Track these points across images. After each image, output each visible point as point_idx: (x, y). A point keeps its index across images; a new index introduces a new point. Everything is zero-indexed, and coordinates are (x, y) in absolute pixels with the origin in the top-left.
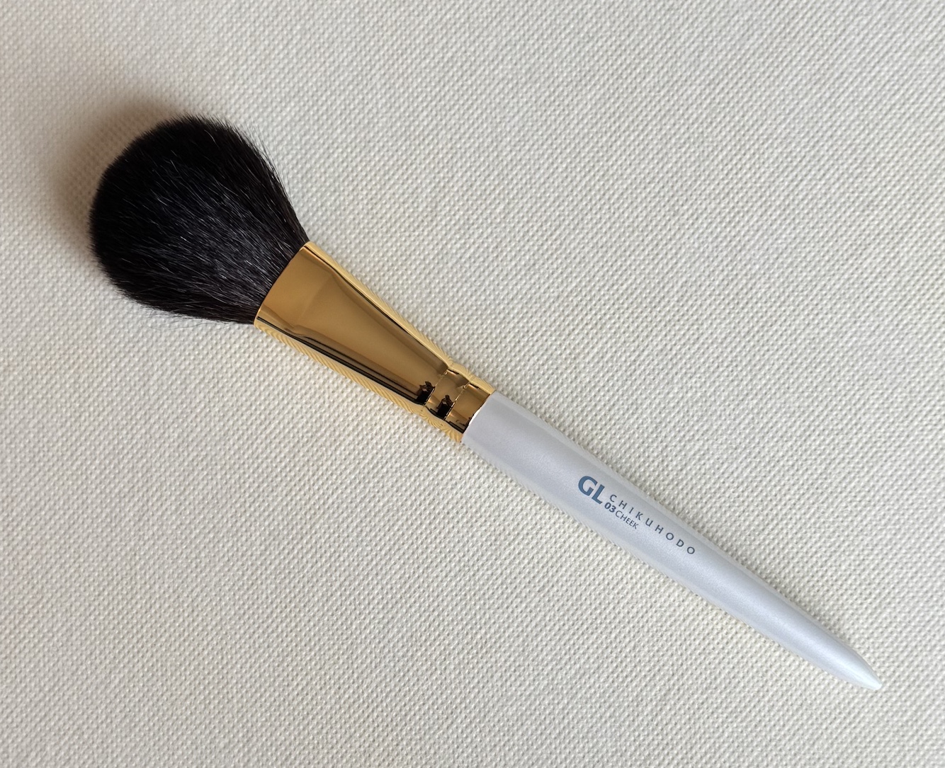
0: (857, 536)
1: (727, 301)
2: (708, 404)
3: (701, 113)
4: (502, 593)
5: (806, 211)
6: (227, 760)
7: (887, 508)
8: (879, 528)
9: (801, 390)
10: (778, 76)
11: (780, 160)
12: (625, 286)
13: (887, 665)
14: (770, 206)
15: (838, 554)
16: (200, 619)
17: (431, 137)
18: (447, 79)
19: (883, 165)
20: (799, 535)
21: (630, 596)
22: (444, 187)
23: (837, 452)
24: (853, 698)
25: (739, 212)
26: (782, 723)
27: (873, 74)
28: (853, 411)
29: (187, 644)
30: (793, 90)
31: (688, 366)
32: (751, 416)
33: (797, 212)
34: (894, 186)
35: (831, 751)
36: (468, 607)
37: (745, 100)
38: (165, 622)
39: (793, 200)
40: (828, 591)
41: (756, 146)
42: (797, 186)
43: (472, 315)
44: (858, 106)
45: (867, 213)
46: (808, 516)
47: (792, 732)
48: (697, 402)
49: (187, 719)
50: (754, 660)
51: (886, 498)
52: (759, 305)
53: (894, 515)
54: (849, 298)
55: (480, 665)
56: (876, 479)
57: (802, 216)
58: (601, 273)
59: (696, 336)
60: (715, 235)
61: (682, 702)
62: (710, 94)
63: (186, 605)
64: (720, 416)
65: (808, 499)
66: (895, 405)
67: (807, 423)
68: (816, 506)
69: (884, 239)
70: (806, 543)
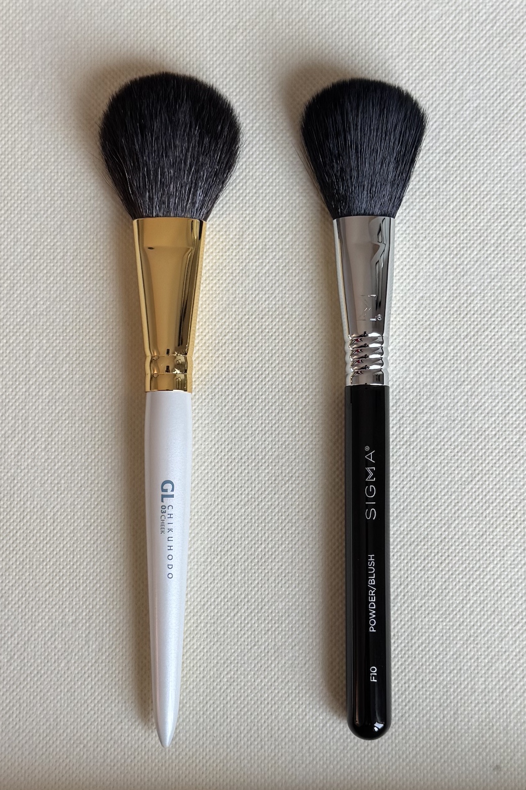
1: (452, 312)
2: (435, 387)
3: (439, 174)
4: (278, 519)
5: (513, 249)
6: (74, 632)
9: (503, 379)
10: (497, 149)
11: (496, 210)
14: (487, 244)
16: (59, 528)
17: (241, 184)
18: (254, 142)
20: (498, 486)
22: (249, 221)
25: (463, 247)
26: (479, 624)
29: (48, 546)
30: (507, 159)
31: (421, 358)
32: (466, 397)
33: (506, 249)
35: (514, 646)
36: (253, 528)
37: (472, 165)
38: (34, 529)
39: (504, 240)
40: (517, 528)
41: (478, 200)
42: (507, 229)
43: (265, 315)
46: (505, 472)
47: (486, 631)
48: (427, 385)
49: (46, 600)
50: (461, 576)
52: (476, 316)
55: (260, 571)
57: (510, 252)
59: (428, 337)
60: (445, 263)
61: (406, 605)
62: (446, 160)
63: (49, 517)
64: (443, 396)
65: (506, 460)
67: (507, 404)
68: (511, 465)
70: (502, 492)
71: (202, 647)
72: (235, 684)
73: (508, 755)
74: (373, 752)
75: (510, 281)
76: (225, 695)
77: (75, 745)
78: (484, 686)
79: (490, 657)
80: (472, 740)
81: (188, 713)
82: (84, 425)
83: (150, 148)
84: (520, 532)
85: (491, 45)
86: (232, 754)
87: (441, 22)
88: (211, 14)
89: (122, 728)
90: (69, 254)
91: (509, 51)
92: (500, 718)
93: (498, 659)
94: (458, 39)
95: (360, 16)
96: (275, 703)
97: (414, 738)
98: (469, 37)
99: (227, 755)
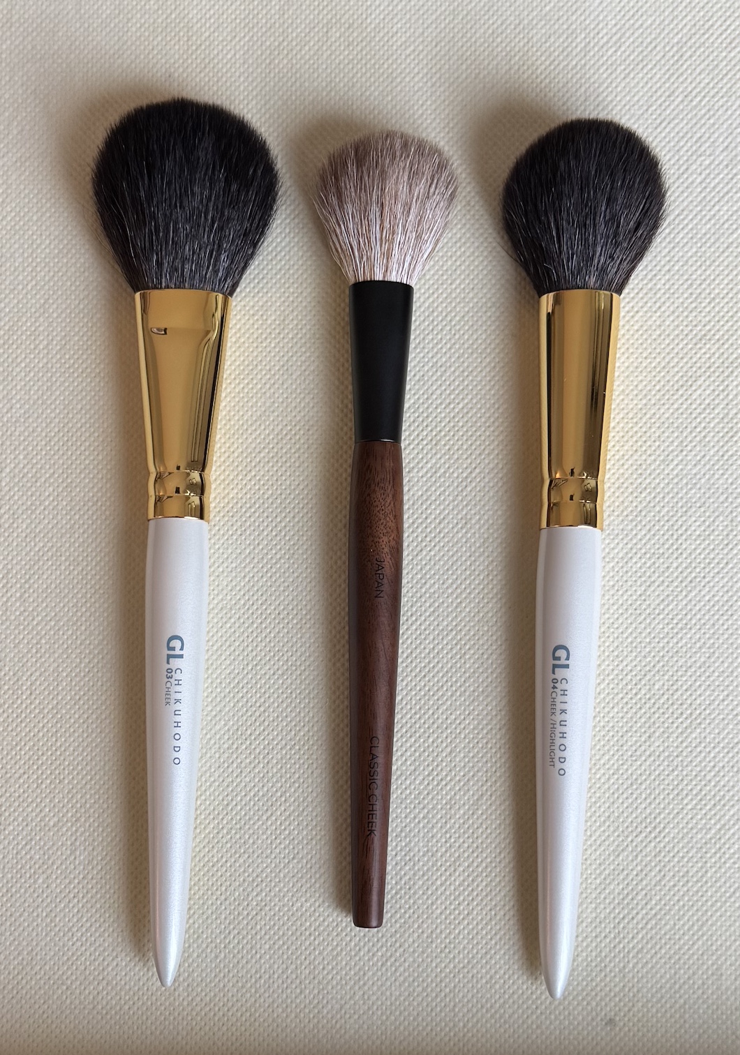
0: (672, 657)
5: (640, 342)
6: (55, 838)
7: (703, 631)
8: (694, 650)
9: (625, 513)
12: (461, 406)
13: (694, 783)
15: (652, 673)
17: (283, 254)
19: (717, 301)
21: (449, 703)
23: (657, 575)
24: (660, 813)
27: (712, 213)
28: (675, 537)
29: (23, 725)
34: (727, 321)
35: (635, 863)
40: (640, 708)
44: (696, 243)
45: (698, 346)
47: (598, 843)
49: (19, 796)
51: (703, 622)
53: (709, 638)
54: (677, 427)
56: (693, 603)
58: (439, 392)
63: (25, 687)
65: (627, 619)
66: (716, 533)
67: (629, 546)
68: (634, 626)
69: (714, 372)
70: (622, 661)
71: (224, 860)
72: (267, 908)
73: (625, 1005)
74: (448, 1000)
75: (635, 383)
76: (253, 922)
77: (56, 987)
78: (594, 915)
79: (603, 877)
80: (578, 984)
81: (204, 946)
82: (72, 568)
83: (159, 196)
84: (645, 713)
85: (614, 76)
86: (262, 1000)
87: (548, 44)
88: (247, 30)
89: (117, 965)
90: (55, 342)
91: (638, 83)
92: (615, 956)
93: (614, 879)
94: (570, 67)
95: (443, 35)
96: (319, 935)
97: (502, 981)
98: (585, 65)
99: (255, 1001)
